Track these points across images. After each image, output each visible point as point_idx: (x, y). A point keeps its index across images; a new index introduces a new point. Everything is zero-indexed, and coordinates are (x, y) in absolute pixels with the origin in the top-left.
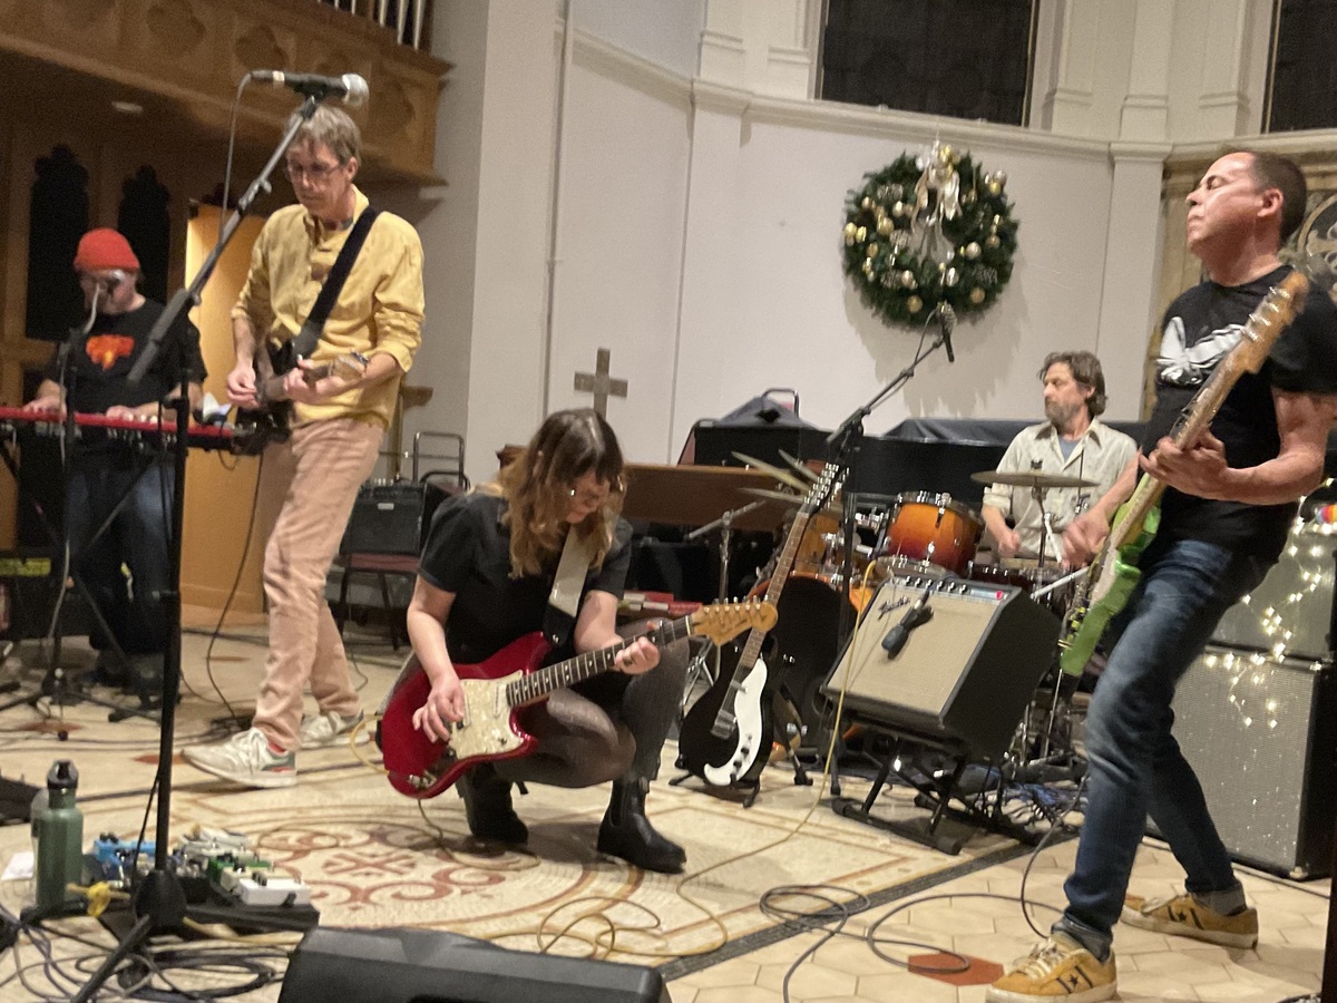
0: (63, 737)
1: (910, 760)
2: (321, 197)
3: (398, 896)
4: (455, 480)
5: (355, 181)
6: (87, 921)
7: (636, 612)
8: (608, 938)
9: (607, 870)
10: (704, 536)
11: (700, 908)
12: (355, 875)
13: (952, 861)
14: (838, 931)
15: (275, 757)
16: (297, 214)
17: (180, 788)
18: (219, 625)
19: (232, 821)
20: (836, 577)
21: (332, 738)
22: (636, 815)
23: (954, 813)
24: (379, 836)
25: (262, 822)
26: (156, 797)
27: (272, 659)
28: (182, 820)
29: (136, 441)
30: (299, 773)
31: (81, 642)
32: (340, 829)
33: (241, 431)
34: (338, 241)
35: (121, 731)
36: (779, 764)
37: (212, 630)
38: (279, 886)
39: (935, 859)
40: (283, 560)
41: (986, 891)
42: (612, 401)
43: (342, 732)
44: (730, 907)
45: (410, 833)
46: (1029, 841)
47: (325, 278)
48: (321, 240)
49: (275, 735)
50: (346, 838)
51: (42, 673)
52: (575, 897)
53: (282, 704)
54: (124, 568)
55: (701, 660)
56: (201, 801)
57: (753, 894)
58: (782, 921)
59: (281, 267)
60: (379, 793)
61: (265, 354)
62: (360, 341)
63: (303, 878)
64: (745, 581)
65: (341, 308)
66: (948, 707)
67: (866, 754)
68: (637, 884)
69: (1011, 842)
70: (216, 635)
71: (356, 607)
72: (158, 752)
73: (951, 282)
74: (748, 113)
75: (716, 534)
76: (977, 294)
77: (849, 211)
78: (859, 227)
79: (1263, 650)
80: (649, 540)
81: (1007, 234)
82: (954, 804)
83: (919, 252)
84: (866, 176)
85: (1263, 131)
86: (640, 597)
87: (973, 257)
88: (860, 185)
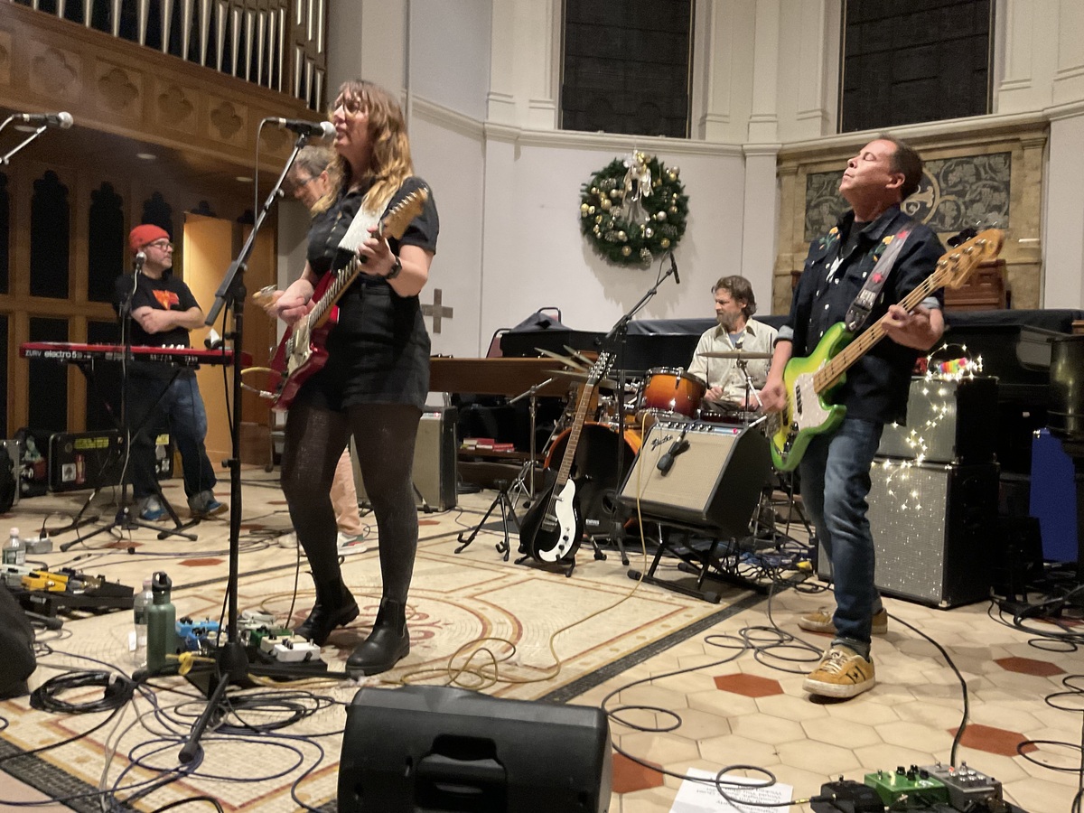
0: (132, 551)
6: (178, 679)
10: (519, 401)
13: (716, 608)
20: (614, 424)
23: (712, 576)
29: (169, 361)
38: (300, 648)
39: (705, 607)
42: (444, 321)
46: (762, 592)
51: (116, 511)
66: (708, 506)
68: (519, 636)
69: (749, 593)
73: (649, 236)
74: (518, 140)
75: (526, 401)
76: (665, 242)
77: (583, 196)
78: (590, 205)
79: (910, 458)
80: (476, 406)
81: (682, 204)
82: (711, 569)
83: (628, 218)
84: (593, 174)
85: (838, 132)
86: (474, 442)
87: (661, 219)
88: (589, 179)
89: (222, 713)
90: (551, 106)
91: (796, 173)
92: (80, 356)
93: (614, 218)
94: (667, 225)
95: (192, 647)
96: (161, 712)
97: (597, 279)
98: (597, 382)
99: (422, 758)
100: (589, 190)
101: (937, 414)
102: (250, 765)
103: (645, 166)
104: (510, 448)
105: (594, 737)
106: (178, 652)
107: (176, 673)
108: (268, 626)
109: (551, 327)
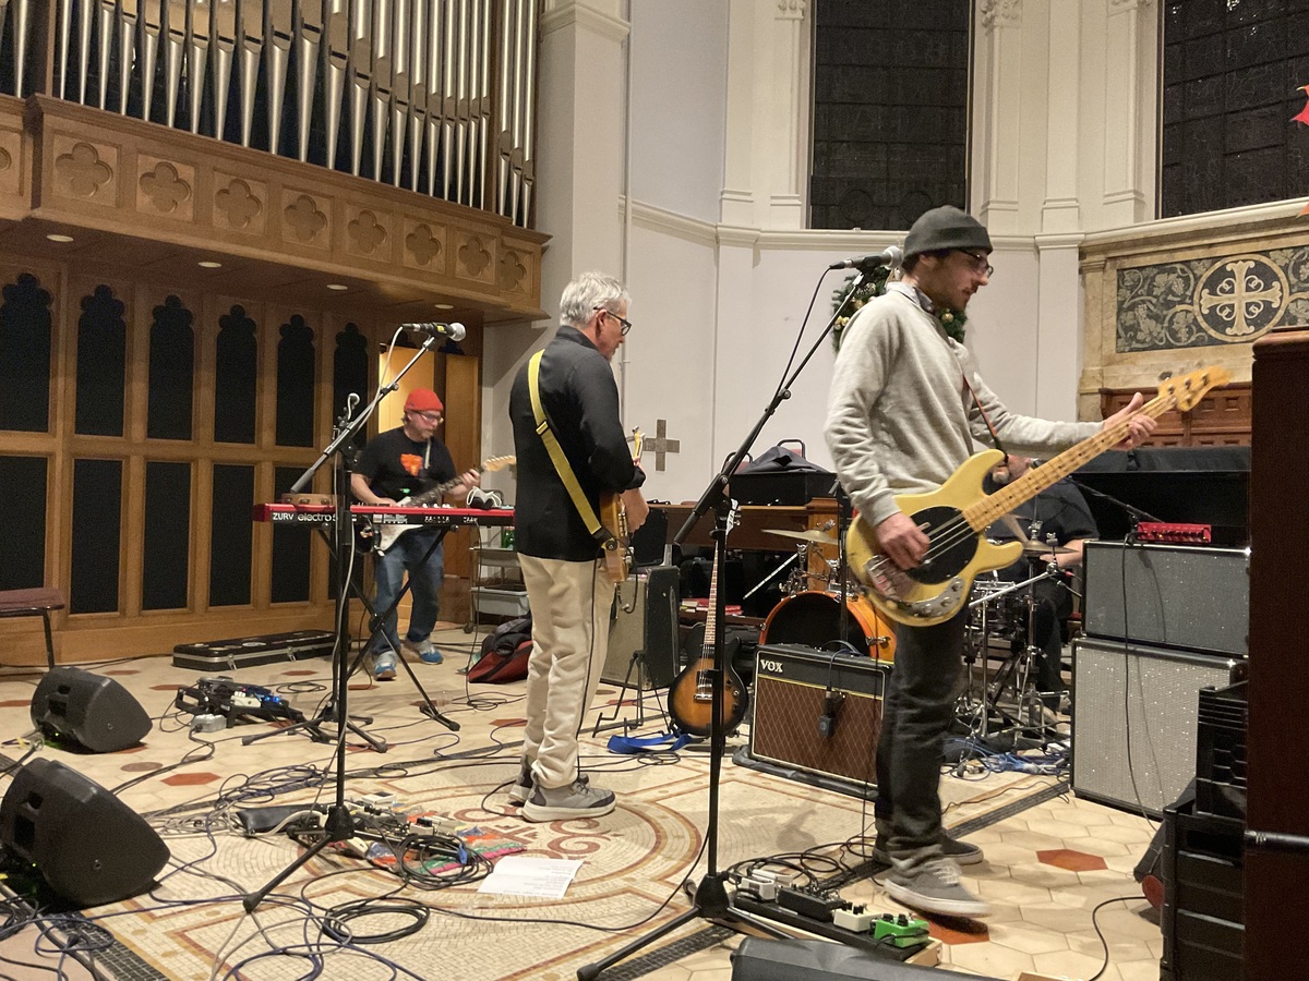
20: (837, 592)
42: (669, 455)
74: (758, 244)
77: (835, 306)
80: (699, 560)
85: (1157, 218)
86: (694, 604)
88: (843, 285)
90: (799, 203)
91: (1103, 268)
100: (843, 299)
104: (737, 611)
109: (791, 464)
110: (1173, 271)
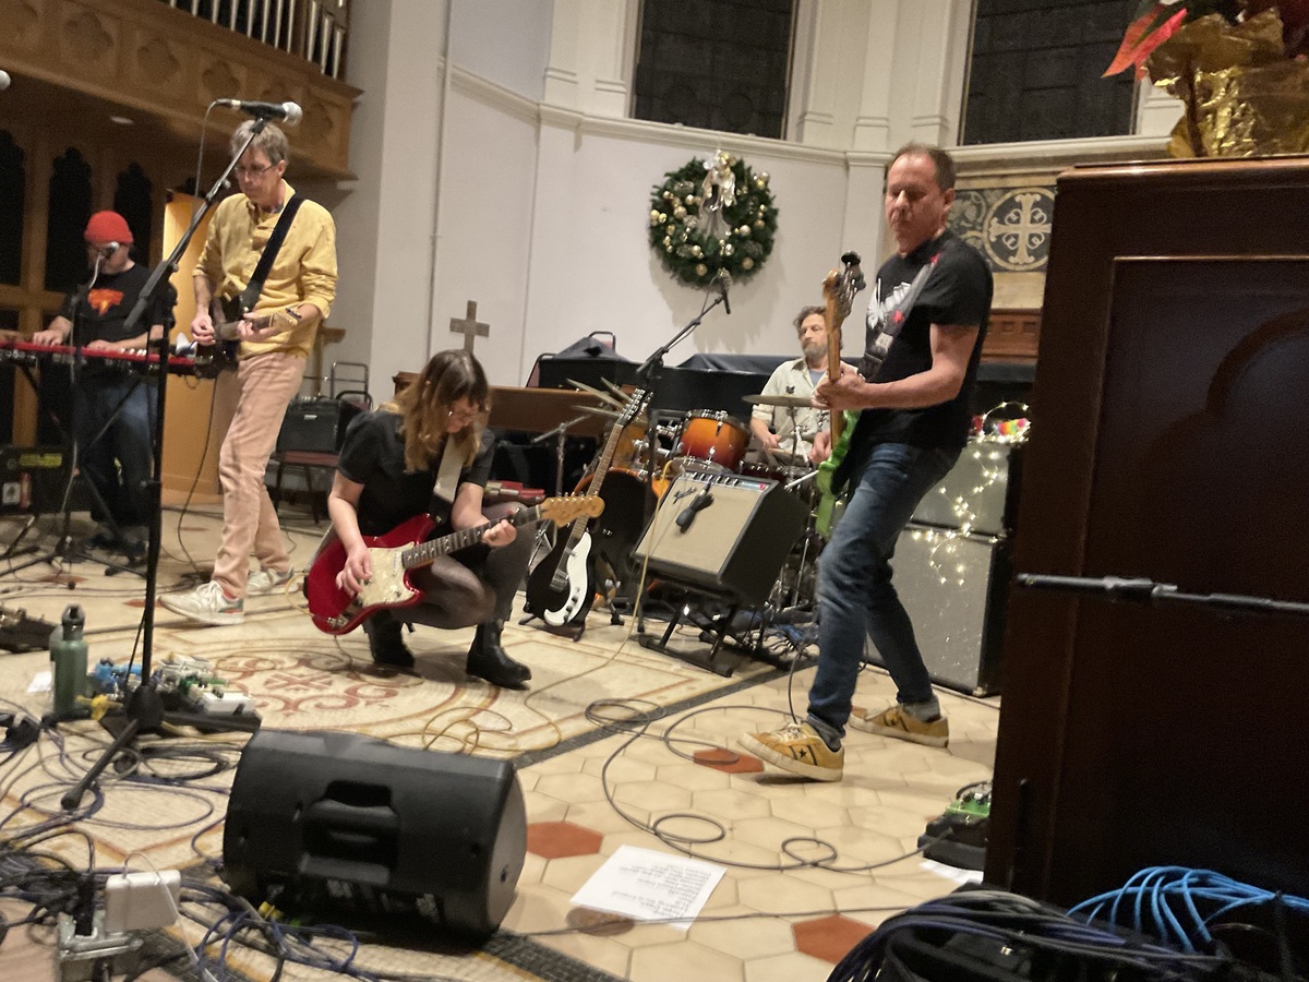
0: (71, 586)
1: (696, 606)
2: (259, 189)
3: (318, 706)
4: (362, 397)
5: (283, 177)
6: (91, 724)
7: (494, 496)
8: (473, 738)
9: (473, 688)
10: (546, 439)
11: (541, 715)
12: (287, 690)
13: (725, 682)
14: (642, 733)
15: (228, 603)
16: (242, 200)
17: (161, 625)
18: (187, 504)
19: (197, 649)
20: (643, 472)
21: (270, 589)
22: (496, 647)
23: (728, 647)
24: (305, 662)
25: (218, 651)
26: (143, 631)
27: (226, 531)
28: (160, 649)
30: (247, 614)
31: (83, 516)
32: (276, 656)
33: (201, 360)
34: (272, 221)
35: (114, 583)
36: (600, 609)
37: (181, 507)
38: (232, 698)
39: (715, 680)
40: (235, 457)
41: (751, 705)
42: (477, 339)
43: (278, 584)
44: (565, 715)
45: (328, 659)
46: (782, 667)
47: (263, 249)
48: (260, 220)
49: (228, 586)
50: (281, 662)
51: (57, 540)
52: (450, 707)
53: (235, 563)
54: (117, 462)
55: (542, 532)
56: (174, 634)
57: (582, 706)
58: (602, 725)
59: (229, 240)
60: (305, 629)
61: (219, 304)
62: (290, 294)
63: (250, 692)
64: (576, 473)
65: (276, 272)
66: (724, 568)
67: (664, 603)
68: (495, 697)
69: (770, 668)
70: (184, 511)
71: (288, 492)
72: (145, 597)
73: (728, 254)
74: (580, 127)
75: (554, 439)
76: (748, 263)
77: (654, 201)
78: (661, 213)
79: (955, 528)
80: (505, 443)
81: (770, 218)
82: (728, 639)
83: (704, 231)
84: (667, 175)
85: (958, 144)
86: (498, 485)
87: (744, 235)
88: (662, 181)
89: (134, 761)
90: (624, 90)
92: (23, 355)
93: (688, 230)
94: (751, 242)
95: (109, 690)
96: (67, 756)
97: (665, 302)
98: (628, 423)
99: (314, 802)
100: (660, 194)
101: (989, 479)
102: (153, 814)
103: (728, 170)
104: (540, 495)
105: (496, 789)
106: (94, 695)
107: (88, 717)
108: (200, 673)
109: (602, 355)
110: (968, 198)
